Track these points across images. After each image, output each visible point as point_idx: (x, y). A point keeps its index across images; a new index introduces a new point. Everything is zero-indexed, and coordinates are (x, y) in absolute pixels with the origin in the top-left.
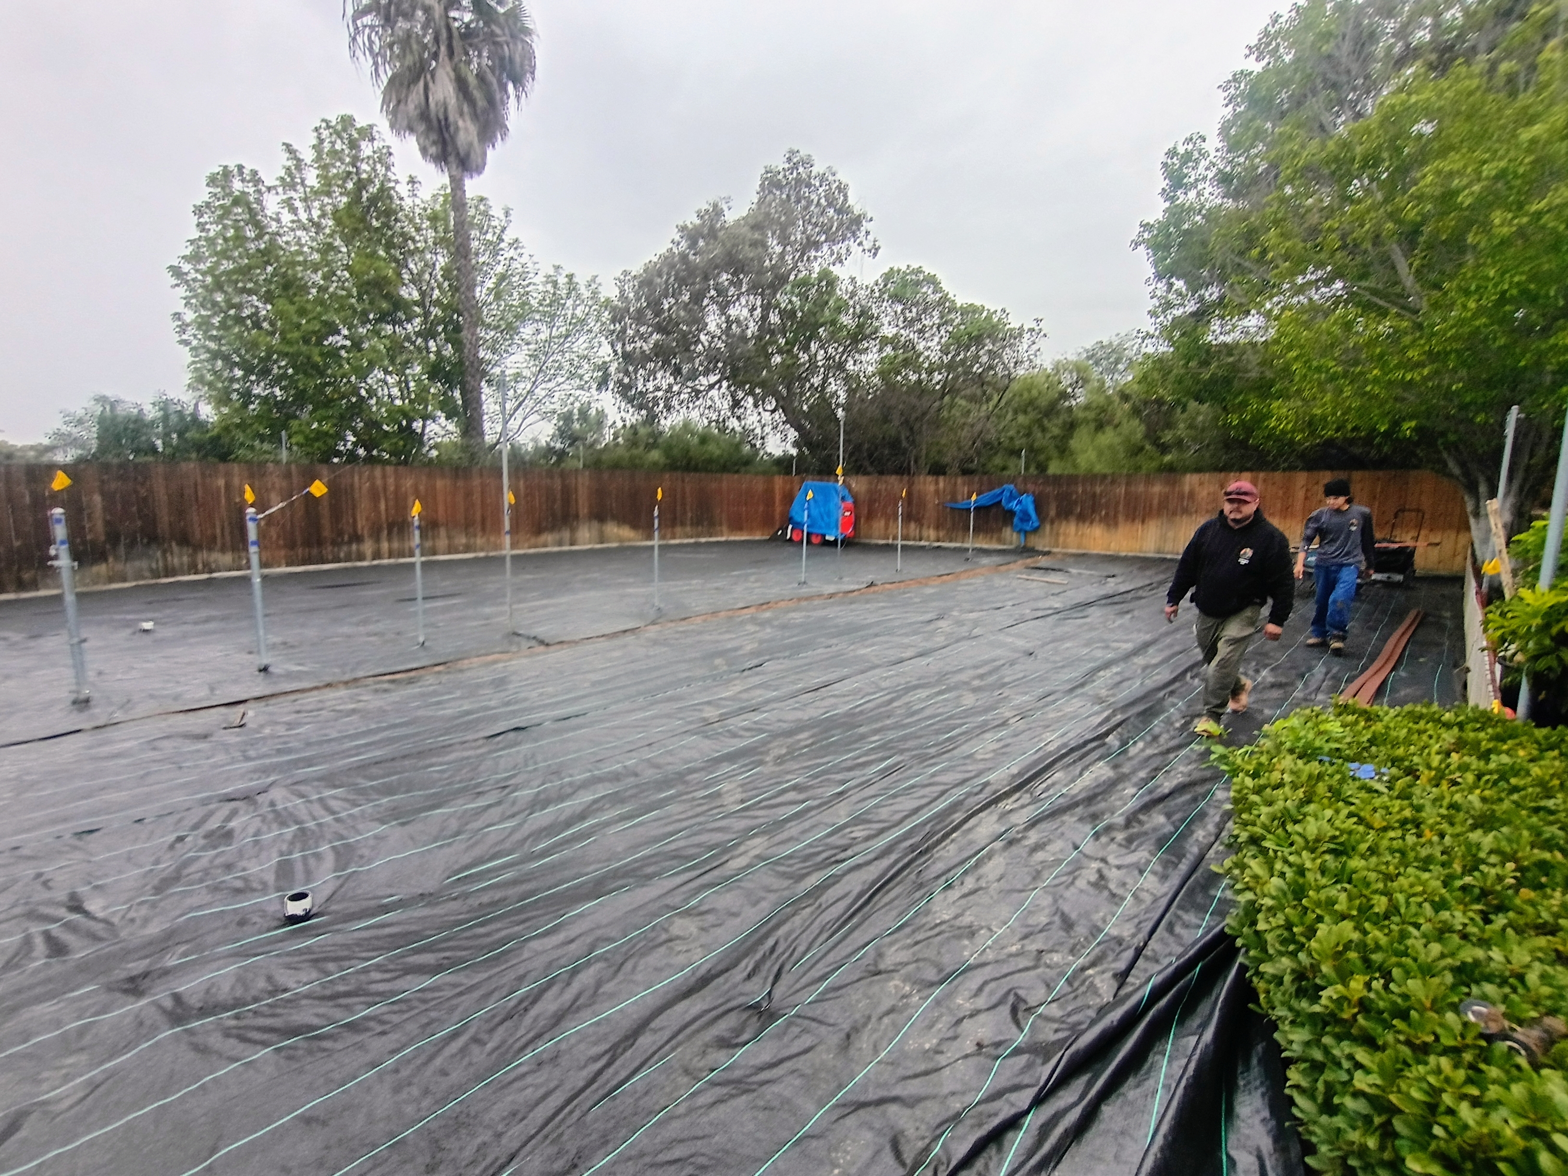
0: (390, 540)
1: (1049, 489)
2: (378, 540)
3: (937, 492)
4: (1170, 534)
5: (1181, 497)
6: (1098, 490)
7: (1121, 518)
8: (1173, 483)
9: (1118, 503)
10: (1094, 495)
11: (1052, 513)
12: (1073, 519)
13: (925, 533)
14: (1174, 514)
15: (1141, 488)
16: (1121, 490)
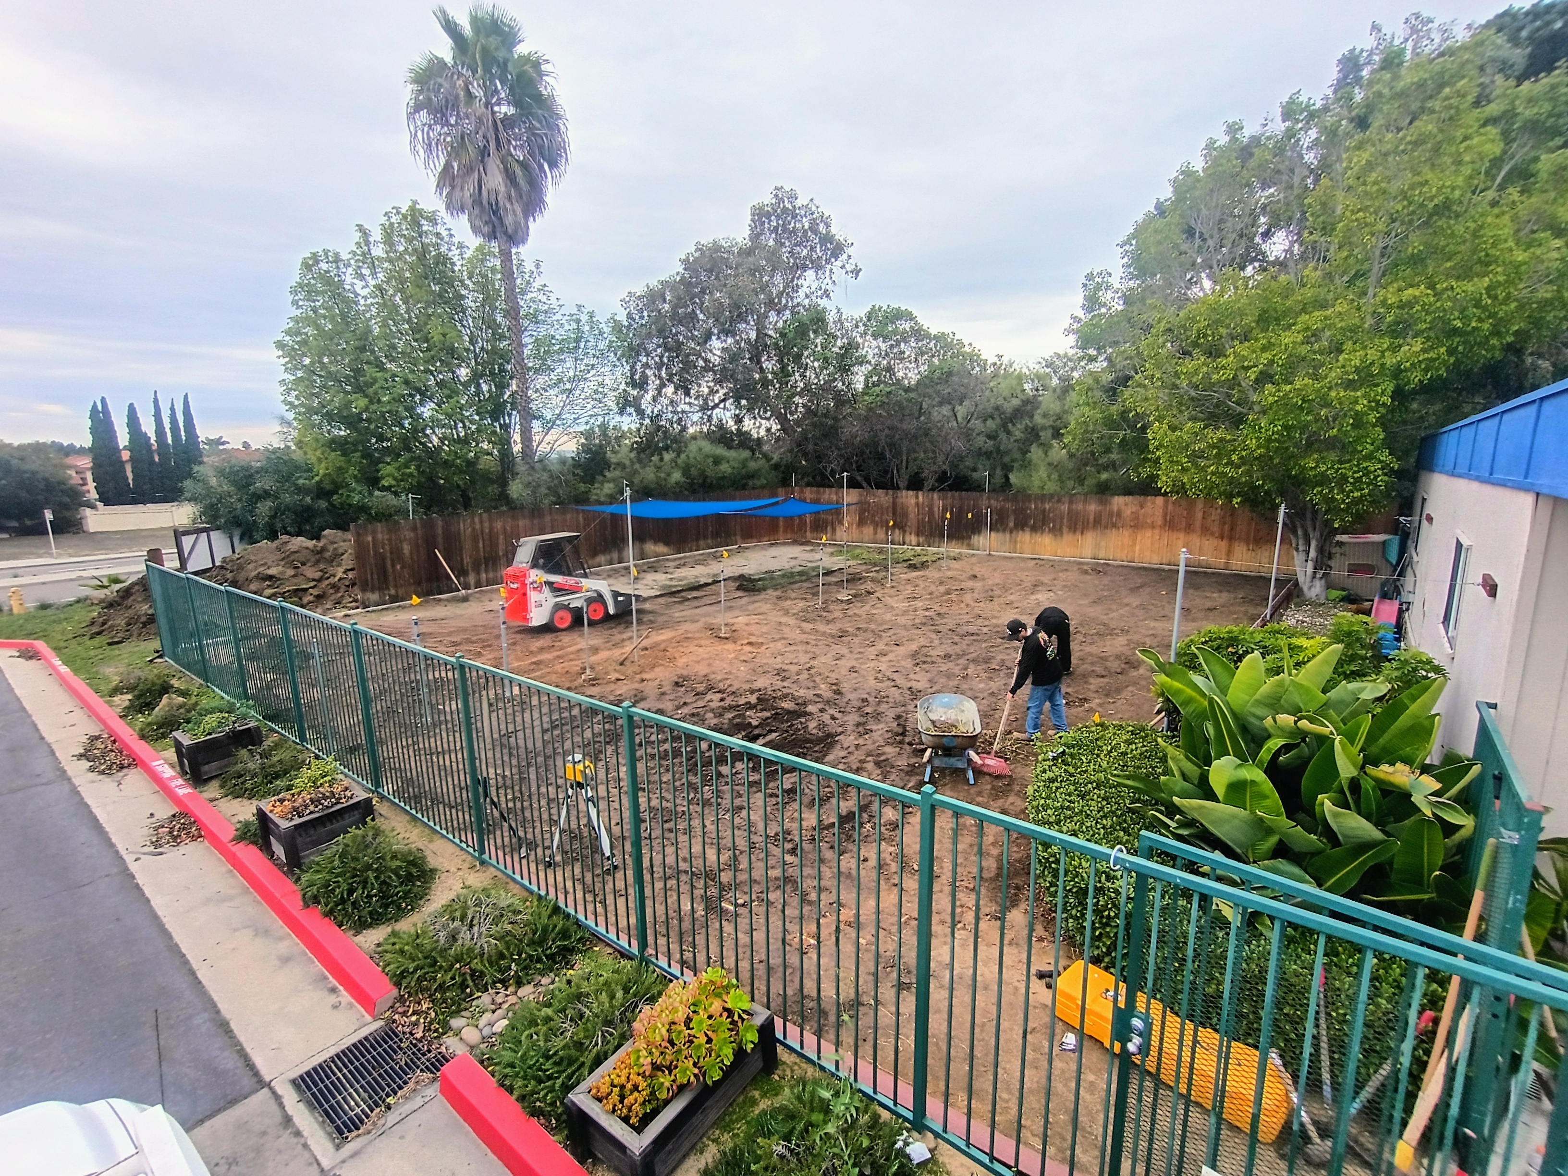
0: (486, 572)
1: (1008, 505)
2: (478, 573)
3: (917, 504)
4: (1103, 544)
5: (1111, 515)
6: (1047, 506)
7: (1065, 530)
8: (1103, 502)
9: (1062, 518)
10: (1044, 510)
11: (1011, 524)
12: (1027, 529)
13: (908, 538)
14: (1106, 527)
15: (1080, 506)
16: (1065, 508)
